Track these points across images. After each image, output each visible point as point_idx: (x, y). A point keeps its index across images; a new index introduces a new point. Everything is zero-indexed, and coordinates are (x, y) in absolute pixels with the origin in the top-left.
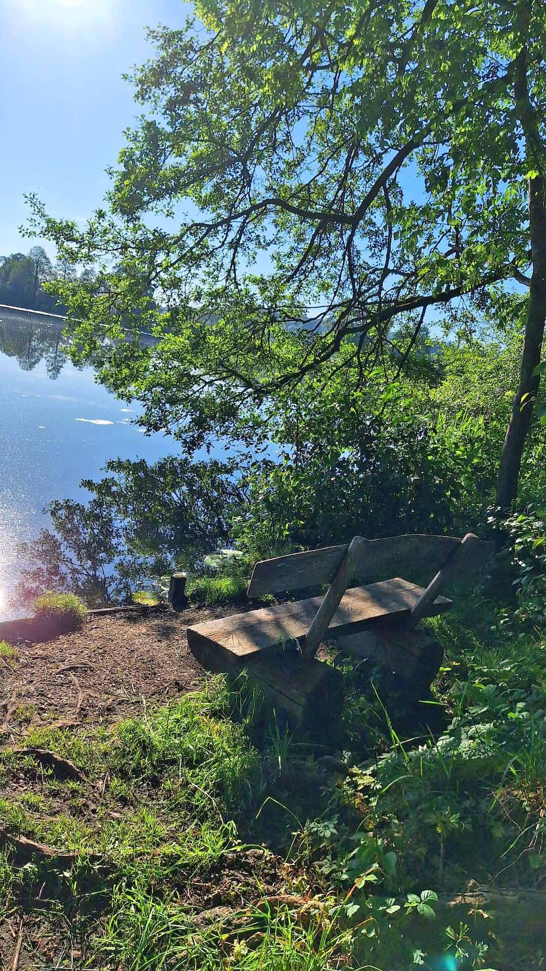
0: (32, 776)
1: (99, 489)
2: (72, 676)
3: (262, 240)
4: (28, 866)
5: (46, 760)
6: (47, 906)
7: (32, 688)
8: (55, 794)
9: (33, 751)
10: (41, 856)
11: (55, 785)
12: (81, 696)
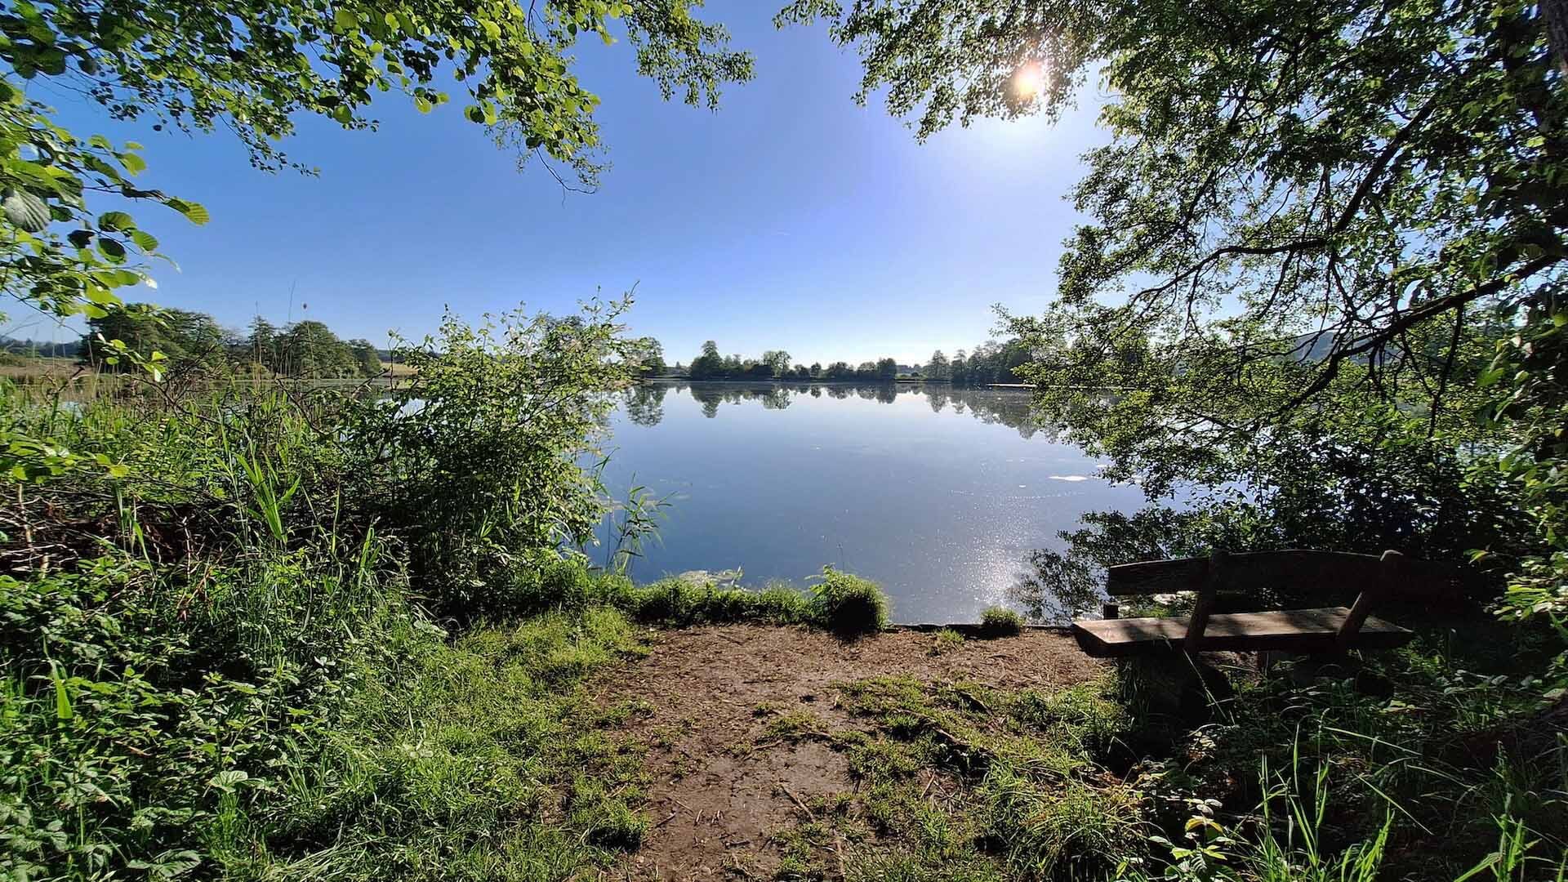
0: (956, 705)
1: (1074, 539)
2: (1000, 660)
3: (1224, 287)
4: (942, 745)
5: (967, 698)
6: (952, 769)
7: (969, 663)
8: (969, 718)
9: (958, 691)
10: (950, 741)
11: (970, 713)
12: (1003, 673)
